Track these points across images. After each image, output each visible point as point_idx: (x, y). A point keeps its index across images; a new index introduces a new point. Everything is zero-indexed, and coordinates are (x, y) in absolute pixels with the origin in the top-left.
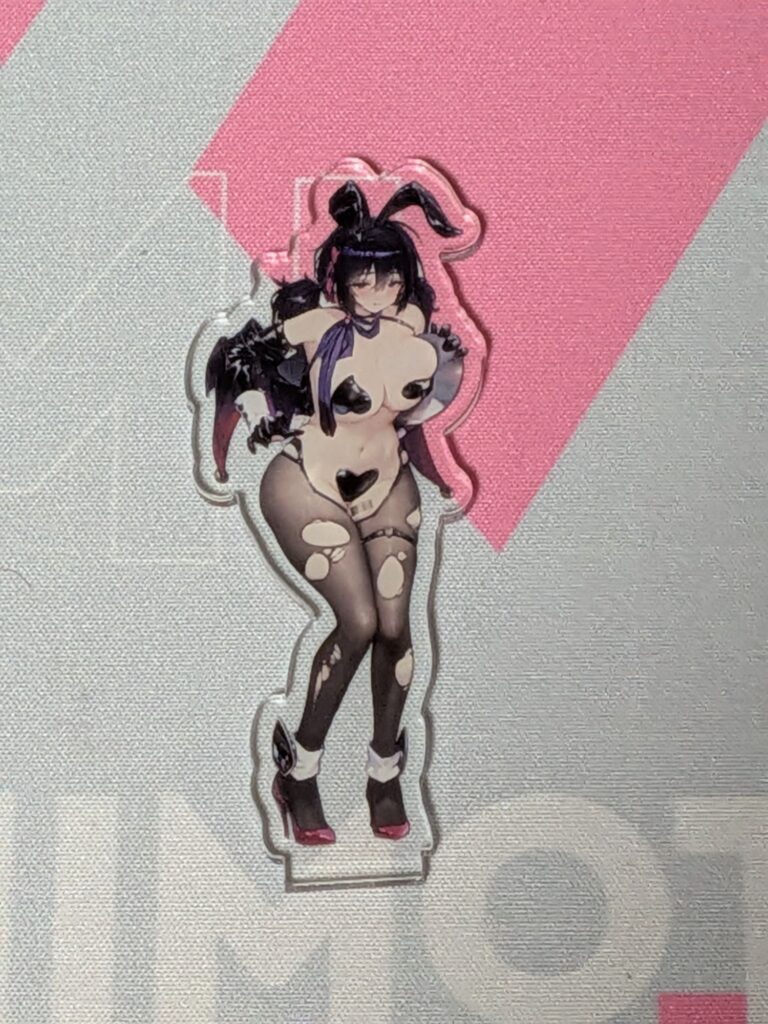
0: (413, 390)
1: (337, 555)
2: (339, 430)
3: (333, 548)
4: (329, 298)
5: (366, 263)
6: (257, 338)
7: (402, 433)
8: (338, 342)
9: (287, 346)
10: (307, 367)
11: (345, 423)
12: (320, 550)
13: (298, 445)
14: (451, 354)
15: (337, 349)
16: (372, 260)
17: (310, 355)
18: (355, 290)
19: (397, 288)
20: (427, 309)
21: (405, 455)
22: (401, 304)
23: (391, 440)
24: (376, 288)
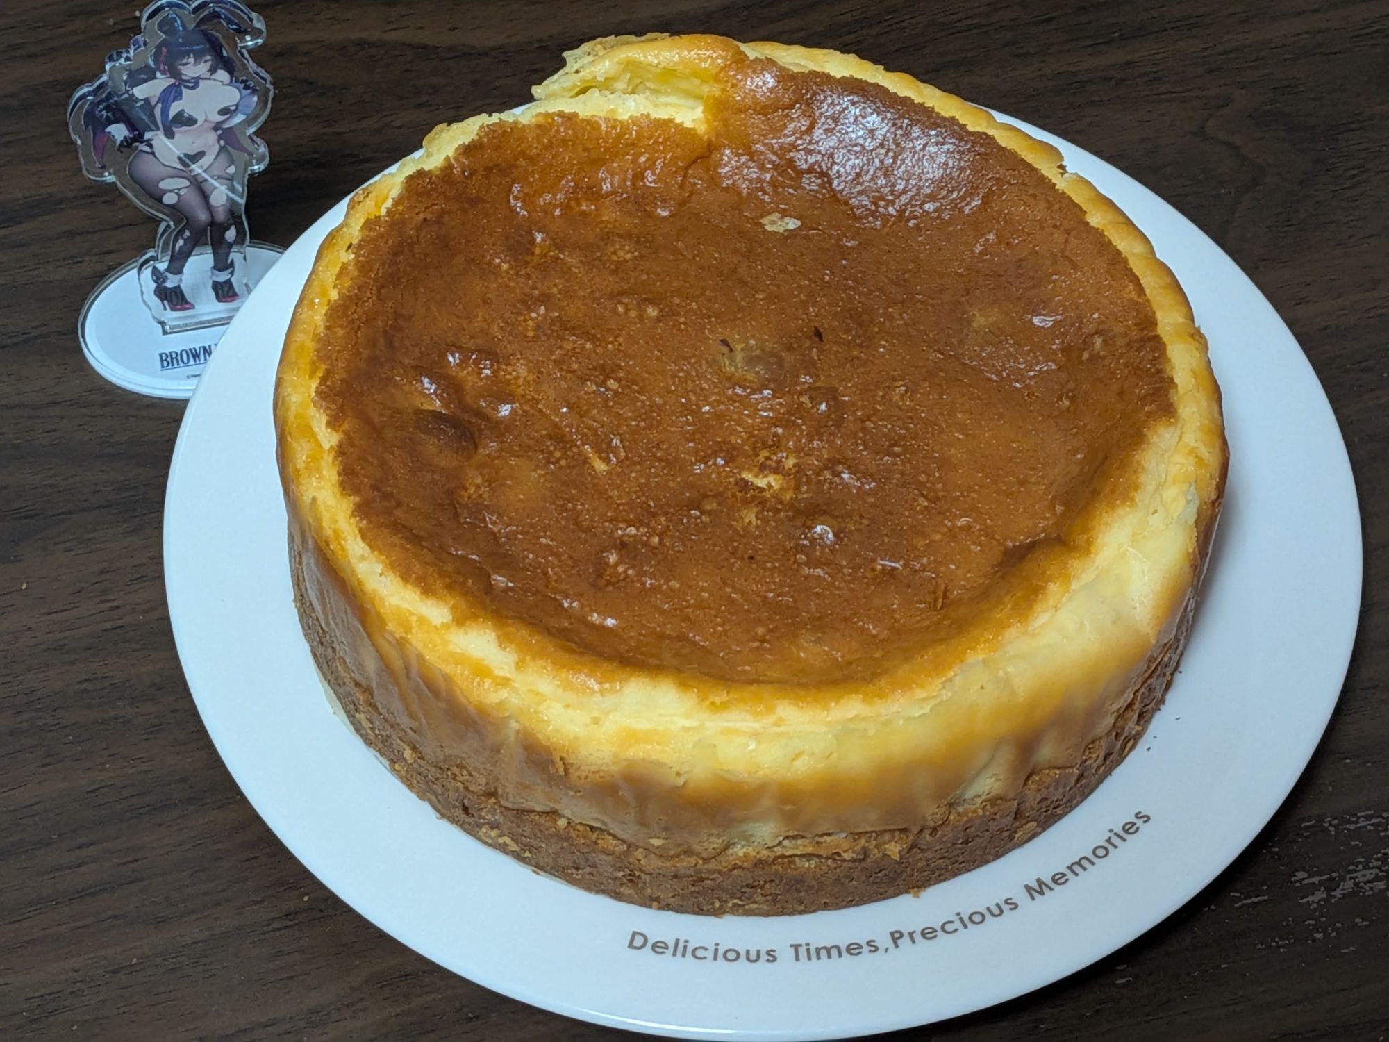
0: (224, 111)
1: (182, 192)
2: (177, 136)
3: (179, 189)
4: (163, 73)
5: (187, 54)
6: (116, 99)
7: (219, 132)
8: (172, 94)
9: (137, 100)
10: (153, 108)
11: (179, 132)
12: (172, 191)
13: (151, 146)
14: (249, 91)
15: (171, 98)
16: (193, 51)
17: (153, 102)
18: (180, 67)
19: (209, 63)
20: (231, 72)
21: (222, 143)
22: (213, 70)
23: (213, 137)
24: (195, 64)
